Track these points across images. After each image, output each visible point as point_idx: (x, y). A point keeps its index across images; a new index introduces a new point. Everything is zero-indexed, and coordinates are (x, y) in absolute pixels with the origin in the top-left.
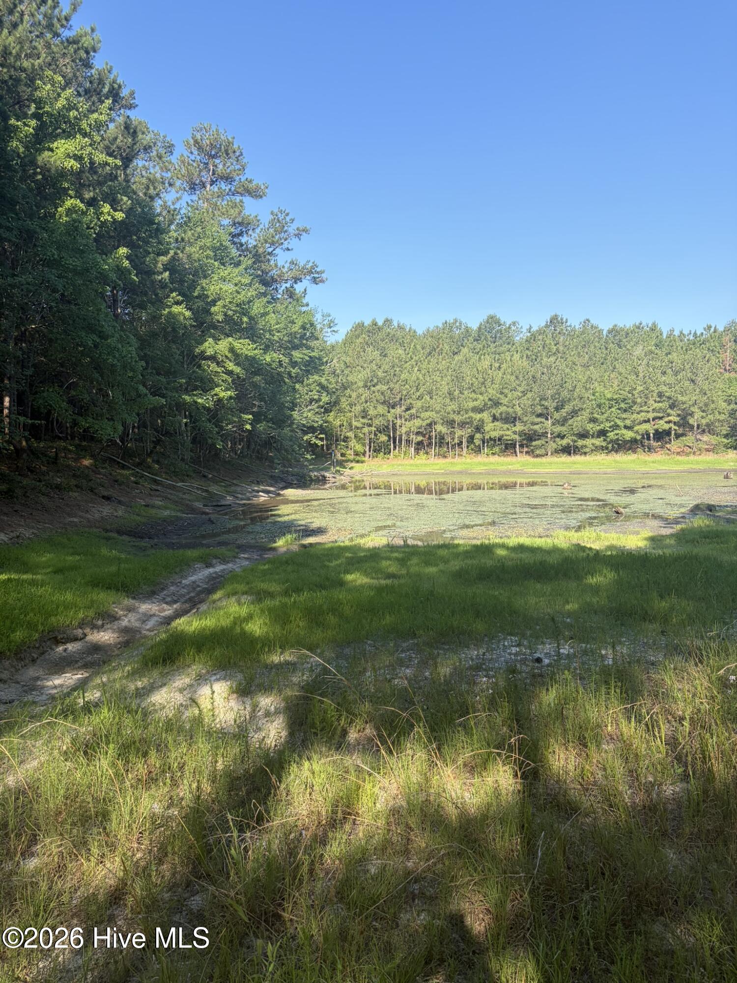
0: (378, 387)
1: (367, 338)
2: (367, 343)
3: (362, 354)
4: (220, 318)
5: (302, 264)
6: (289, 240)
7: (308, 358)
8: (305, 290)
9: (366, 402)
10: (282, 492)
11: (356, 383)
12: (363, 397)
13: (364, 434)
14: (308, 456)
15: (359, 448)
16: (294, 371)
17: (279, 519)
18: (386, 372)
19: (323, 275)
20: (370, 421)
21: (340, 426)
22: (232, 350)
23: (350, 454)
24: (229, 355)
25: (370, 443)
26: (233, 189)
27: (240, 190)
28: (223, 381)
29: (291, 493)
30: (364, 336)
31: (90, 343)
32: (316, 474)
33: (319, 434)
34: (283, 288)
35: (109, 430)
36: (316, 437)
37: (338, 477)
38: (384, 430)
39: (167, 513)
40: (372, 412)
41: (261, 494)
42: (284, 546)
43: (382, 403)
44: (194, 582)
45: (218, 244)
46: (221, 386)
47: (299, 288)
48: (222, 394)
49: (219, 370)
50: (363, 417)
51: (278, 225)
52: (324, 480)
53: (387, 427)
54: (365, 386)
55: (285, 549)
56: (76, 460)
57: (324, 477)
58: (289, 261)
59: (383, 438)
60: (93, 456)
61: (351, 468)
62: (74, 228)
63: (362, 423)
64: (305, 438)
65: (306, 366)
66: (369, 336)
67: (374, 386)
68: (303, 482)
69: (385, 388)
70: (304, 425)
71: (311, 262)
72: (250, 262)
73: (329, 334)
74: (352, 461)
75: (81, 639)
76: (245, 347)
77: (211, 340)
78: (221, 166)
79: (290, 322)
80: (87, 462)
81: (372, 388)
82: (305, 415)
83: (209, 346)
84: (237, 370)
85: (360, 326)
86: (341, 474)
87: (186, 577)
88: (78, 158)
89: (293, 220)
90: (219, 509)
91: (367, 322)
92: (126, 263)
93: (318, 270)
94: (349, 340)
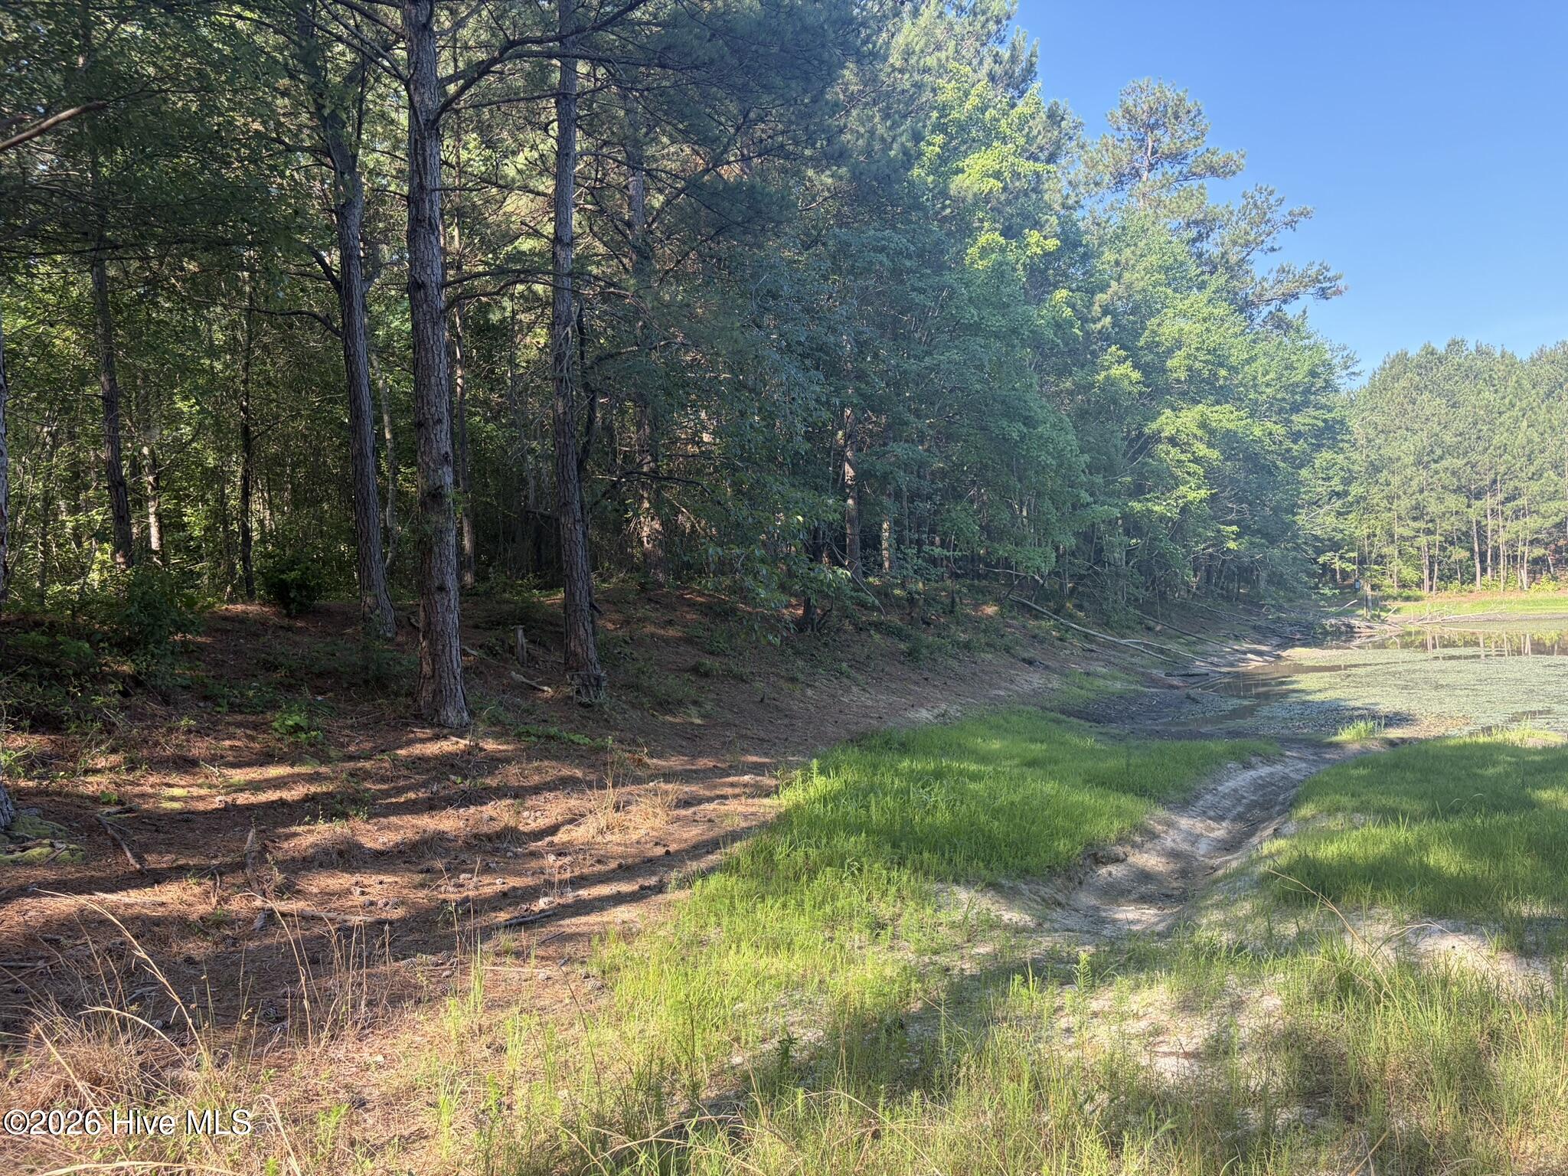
0: (1444, 463)
1: (1418, 378)
2: (1417, 388)
3: (1410, 407)
4: (1183, 376)
5: (1298, 271)
6: (1274, 234)
7: (1321, 424)
8: (1305, 312)
9: (1421, 491)
10: (1284, 654)
11: (1399, 459)
12: (1414, 483)
13: (1419, 549)
14: (1327, 591)
15: (1409, 574)
16: (1296, 447)
17: (1309, 698)
18: (1461, 434)
19: (1338, 282)
20: (1430, 525)
21: (1369, 537)
22: (1203, 425)
23: (1390, 586)
24: (1199, 433)
25: (1431, 564)
26: (1185, 170)
27: (1198, 170)
28: (1189, 473)
29: (1299, 654)
30: (1409, 375)
31: (1015, 435)
32: (1333, 621)
33: (1347, 551)
34: (1265, 313)
35: (1038, 561)
36: (1341, 558)
37: (1377, 626)
38: (1462, 538)
39: (1118, 685)
40: (1434, 508)
41: (1250, 656)
42: (1354, 741)
43: (1455, 491)
44: (1235, 790)
45: (1171, 261)
46: (1188, 482)
47: (1291, 311)
48: (1191, 496)
49: (1183, 457)
50: (1415, 519)
51: (1254, 212)
52: (1350, 633)
53: (1467, 534)
54: (1418, 463)
55: (1357, 746)
56: (976, 606)
57: (1350, 627)
58: (1275, 269)
59: (1459, 554)
60: (998, 601)
61: (1397, 611)
62: (1000, 273)
63: (1414, 529)
64: (1321, 560)
65: (1316, 437)
66: (1420, 375)
67: (1436, 462)
68: (1313, 637)
69: (1460, 463)
70: (1316, 538)
71: (1318, 262)
72: (1222, 280)
73: (1346, 379)
74: (1395, 599)
75: (1123, 860)
76: (1225, 417)
77: (1168, 412)
78: (1166, 139)
79: (1286, 368)
80: (991, 610)
81: (1433, 466)
82: (1318, 522)
83: (1167, 422)
84: (1214, 454)
85: (1402, 358)
86: (1383, 622)
87: (1220, 782)
88: (997, 175)
89: (1281, 201)
90: (1192, 680)
91: (1414, 351)
92: (1068, 312)
93: (1329, 275)
94: (1380, 386)
